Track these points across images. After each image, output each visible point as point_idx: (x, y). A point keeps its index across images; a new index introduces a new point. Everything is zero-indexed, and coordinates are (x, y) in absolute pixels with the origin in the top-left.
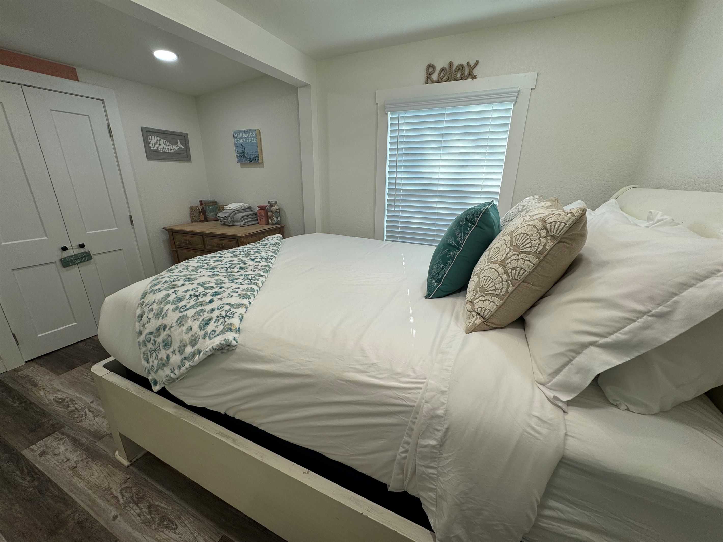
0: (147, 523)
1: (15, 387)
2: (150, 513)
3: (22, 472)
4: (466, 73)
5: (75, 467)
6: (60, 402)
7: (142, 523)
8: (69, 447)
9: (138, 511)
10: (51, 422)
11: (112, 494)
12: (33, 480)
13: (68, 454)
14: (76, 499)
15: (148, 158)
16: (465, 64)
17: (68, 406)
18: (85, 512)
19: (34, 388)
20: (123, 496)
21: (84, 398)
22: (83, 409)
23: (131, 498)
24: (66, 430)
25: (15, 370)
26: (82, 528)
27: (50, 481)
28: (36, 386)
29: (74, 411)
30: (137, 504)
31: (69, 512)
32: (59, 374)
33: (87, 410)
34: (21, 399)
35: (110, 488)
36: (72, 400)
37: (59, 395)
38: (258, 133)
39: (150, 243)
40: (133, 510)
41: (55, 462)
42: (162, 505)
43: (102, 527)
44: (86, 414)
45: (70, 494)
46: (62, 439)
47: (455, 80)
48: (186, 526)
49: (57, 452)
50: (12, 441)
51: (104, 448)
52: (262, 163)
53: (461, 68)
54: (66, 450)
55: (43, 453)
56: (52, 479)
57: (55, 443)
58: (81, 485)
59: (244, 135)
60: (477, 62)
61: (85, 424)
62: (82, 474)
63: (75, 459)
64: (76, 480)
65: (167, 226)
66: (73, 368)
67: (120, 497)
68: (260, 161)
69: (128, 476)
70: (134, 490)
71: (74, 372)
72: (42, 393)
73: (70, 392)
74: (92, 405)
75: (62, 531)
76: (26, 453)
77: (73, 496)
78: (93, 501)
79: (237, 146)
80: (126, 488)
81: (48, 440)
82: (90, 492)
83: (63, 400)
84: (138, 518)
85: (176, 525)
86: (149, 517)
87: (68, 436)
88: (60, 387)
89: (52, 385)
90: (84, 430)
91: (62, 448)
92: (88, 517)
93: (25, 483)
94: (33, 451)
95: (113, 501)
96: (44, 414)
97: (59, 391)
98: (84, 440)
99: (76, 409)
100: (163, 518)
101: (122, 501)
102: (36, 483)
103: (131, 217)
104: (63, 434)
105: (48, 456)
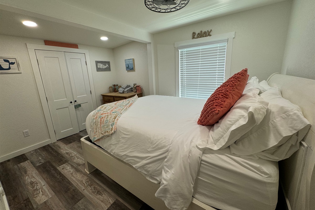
0: (94, 192)
1: (54, 148)
2: (94, 189)
3: (57, 174)
4: (207, 34)
5: (72, 174)
6: (67, 153)
7: (92, 192)
8: (70, 167)
9: (91, 189)
10: (65, 159)
11: (83, 182)
12: (60, 176)
13: (70, 170)
14: (73, 183)
15: (97, 71)
16: (207, 31)
17: (70, 155)
18: (75, 187)
19: (60, 149)
20: (86, 184)
21: (74, 153)
22: (74, 156)
23: (89, 184)
24: (69, 162)
25: (54, 143)
26: (74, 191)
27: (65, 177)
28: (60, 148)
29: (71, 156)
30: (90, 186)
31: (71, 187)
32: (67, 145)
33: (75, 156)
34: (56, 152)
35: (82, 181)
36: (71, 153)
37: (67, 151)
38: (133, 60)
39: (96, 100)
40: (89, 188)
41: (66, 171)
42: (98, 188)
43: (80, 192)
44: (75, 158)
45: (71, 181)
46: (68, 165)
47: (203, 37)
48: (105, 195)
49: (67, 168)
50: (54, 164)
51: (80, 168)
52: (135, 70)
53: (205, 33)
54: (69, 168)
55: (63, 169)
56: (66, 176)
57: (66, 166)
58: (74, 179)
59: (129, 61)
60: (211, 30)
61: (75, 161)
62: (75, 176)
63: (72, 171)
64: (72, 177)
65: (102, 94)
66: (71, 143)
67: (85, 184)
68: (134, 70)
69: (88, 178)
70: (90, 182)
71: (71, 144)
72: (62, 150)
73: (70, 150)
74: (77, 155)
75: (69, 192)
76: (58, 168)
77: (72, 182)
78: (78, 184)
79: (126, 65)
80: (87, 181)
81: (64, 165)
82: (76, 181)
83: (68, 153)
84: (91, 191)
85: (102, 194)
86: (94, 191)
87: (70, 164)
88: (67, 149)
89: (65, 148)
90: (75, 162)
91: (68, 168)
92: (76, 189)
93: (58, 177)
94: (60, 168)
95: (83, 185)
96: (62, 157)
97: (67, 150)
98: (74, 165)
99: (72, 156)
100: (98, 192)
101: (86, 185)
102: (61, 177)
103: (91, 91)
104: (68, 163)
105: (64, 170)
